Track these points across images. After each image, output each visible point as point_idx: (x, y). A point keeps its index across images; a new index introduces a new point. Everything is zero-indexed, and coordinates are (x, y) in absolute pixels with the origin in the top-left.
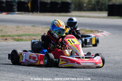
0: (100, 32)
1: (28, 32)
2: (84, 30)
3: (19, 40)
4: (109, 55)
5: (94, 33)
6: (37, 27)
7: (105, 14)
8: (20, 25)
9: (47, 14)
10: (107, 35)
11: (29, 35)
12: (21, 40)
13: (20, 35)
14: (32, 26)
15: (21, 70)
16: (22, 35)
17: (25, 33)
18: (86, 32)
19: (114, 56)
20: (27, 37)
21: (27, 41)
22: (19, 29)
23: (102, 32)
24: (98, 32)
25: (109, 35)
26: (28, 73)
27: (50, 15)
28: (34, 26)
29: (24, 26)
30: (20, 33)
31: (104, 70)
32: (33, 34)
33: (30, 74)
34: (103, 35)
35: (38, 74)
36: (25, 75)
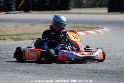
0: (101, 28)
1: (27, 31)
2: (84, 27)
3: (18, 39)
4: (110, 51)
5: (95, 29)
6: (36, 25)
7: (105, 10)
8: (19, 24)
9: (46, 12)
10: (108, 31)
11: (28, 34)
12: (20, 39)
13: (18, 34)
14: (31, 25)
15: (19, 70)
16: (21, 34)
17: (23, 32)
18: (86, 28)
19: (114, 52)
20: (26, 36)
21: (26, 40)
22: (18, 28)
23: (103, 28)
24: (99, 28)
26: (26, 72)
27: (49, 13)
28: (33, 25)
29: (23, 25)
30: (19, 32)
31: (104, 67)
32: (32, 33)
33: (29, 73)
34: (103, 31)
35: (37, 73)
36: (23, 74)
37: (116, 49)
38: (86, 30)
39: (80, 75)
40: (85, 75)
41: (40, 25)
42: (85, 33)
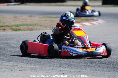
0: (95, 20)
1: (25, 22)
3: (17, 30)
5: (90, 21)
6: (34, 17)
8: (18, 15)
9: (43, 4)
10: (102, 23)
11: (27, 25)
12: (19, 30)
13: (17, 25)
14: (29, 16)
15: (20, 59)
16: (20, 25)
17: (22, 23)
18: (81, 20)
20: (25, 27)
21: (25, 30)
22: (17, 19)
23: (97, 20)
24: (93, 20)
25: (104, 23)
26: (27, 62)
27: (47, 5)
28: (31, 16)
29: (21, 16)
30: (18, 23)
32: (31, 24)
33: (29, 63)
34: (98, 23)
35: (37, 63)
36: (24, 64)
37: (111, 40)
38: (82, 21)
39: (78, 65)
40: (82, 66)
41: (37, 16)
42: (81, 24)
